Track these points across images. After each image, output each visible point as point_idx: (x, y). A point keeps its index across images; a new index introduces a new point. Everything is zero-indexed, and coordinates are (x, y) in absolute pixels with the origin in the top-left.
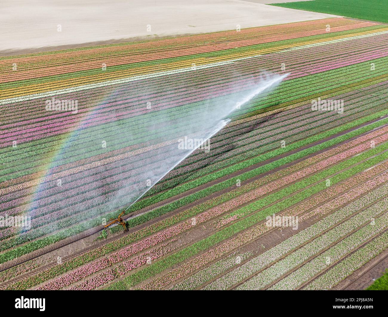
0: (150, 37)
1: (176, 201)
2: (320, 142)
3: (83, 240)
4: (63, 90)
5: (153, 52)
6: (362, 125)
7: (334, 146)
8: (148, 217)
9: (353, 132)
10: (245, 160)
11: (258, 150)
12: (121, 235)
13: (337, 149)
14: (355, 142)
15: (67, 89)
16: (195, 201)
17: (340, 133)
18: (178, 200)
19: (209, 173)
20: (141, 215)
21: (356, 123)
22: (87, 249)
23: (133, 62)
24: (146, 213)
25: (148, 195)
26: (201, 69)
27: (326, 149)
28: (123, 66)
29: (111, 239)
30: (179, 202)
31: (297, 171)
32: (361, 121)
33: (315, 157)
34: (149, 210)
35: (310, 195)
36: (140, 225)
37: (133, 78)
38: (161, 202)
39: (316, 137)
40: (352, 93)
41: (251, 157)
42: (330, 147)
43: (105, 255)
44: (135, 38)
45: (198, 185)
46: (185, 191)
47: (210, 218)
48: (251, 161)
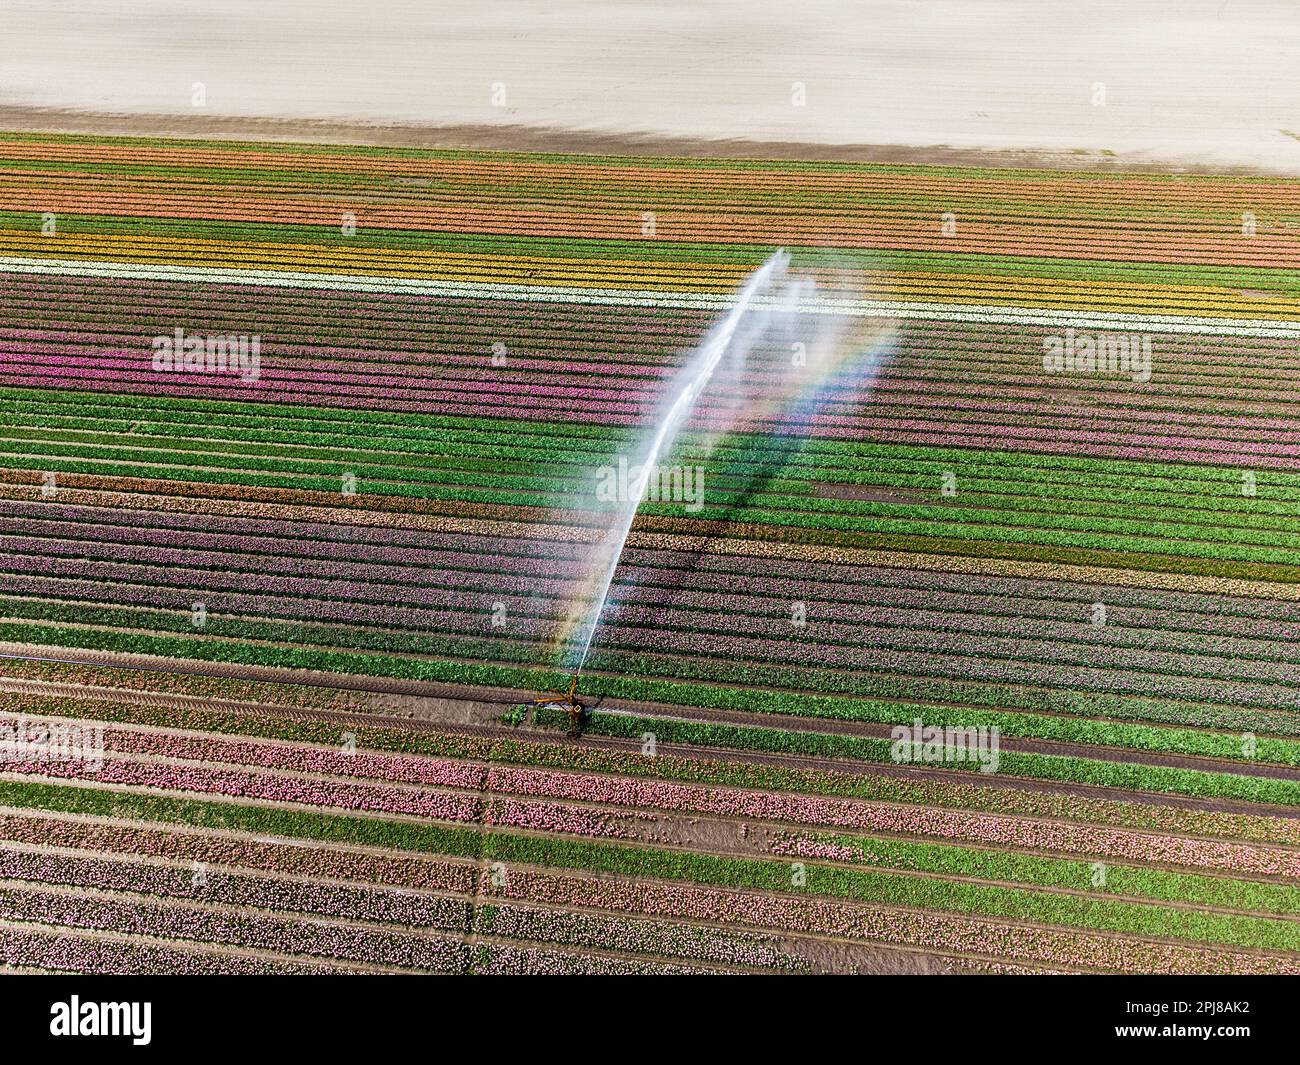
0: (1080, 157)
1: (728, 725)
3: (471, 704)
4: (683, 296)
5: (1040, 225)
8: (635, 727)
10: (1036, 711)
12: (553, 738)
15: (694, 296)
16: (778, 753)
18: (734, 725)
19: (879, 696)
20: (624, 713)
22: (462, 728)
23: (941, 248)
24: (638, 716)
25: (674, 676)
26: (1167, 333)
28: (901, 253)
29: (523, 735)
30: (735, 731)
34: (651, 713)
36: (603, 739)
37: (899, 306)
38: (694, 708)
41: (1066, 711)
43: (488, 761)
44: (1021, 155)
45: (822, 716)
46: (774, 712)
47: (778, 814)
48: (1053, 723)
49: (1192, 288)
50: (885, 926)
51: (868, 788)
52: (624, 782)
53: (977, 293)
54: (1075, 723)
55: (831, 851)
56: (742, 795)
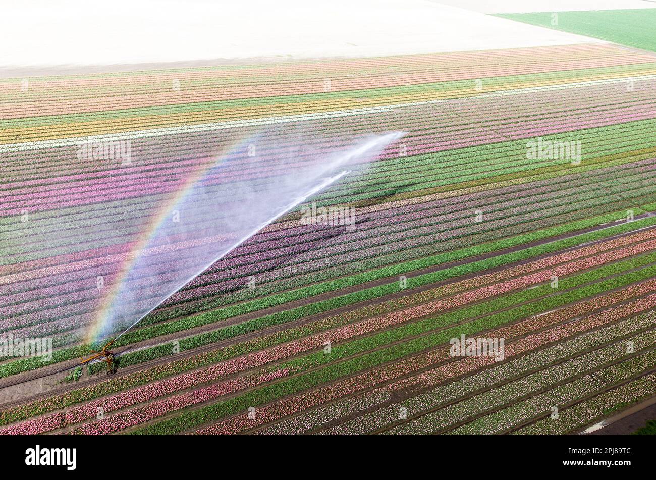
0: (280, 58)
1: (206, 333)
2: (479, 257)
3: (41, 379)
4: (115, 135)
5: (273, 84)
6: (563, 235)
7: (500, 268)
8: (154, 353)
9: (540, 248)
10: (343, 276)
11: (370, 260)
12: (103, 378)
13: (501, 274)
14: (536, 265)
15: (121, 134)
16: (236, 337)
17: (518, 247)
18: (209, 332)
19: (275, 292)
20: (144, 348)
21: (554, 231)
22: (42, 395)
23: (235, 98)
24: (154, 346)
25: (168, 319)
26: (336, 117)
27: (483, 272)
28: (218, 102)
29: (82, 384)
30: (210, 334)
31: (419, 304)
32: (563, 228)
33: (458, 284)
34: (161, 342)
35: (422, 347)
36: (137, 366)
37: (225, 124)
38: (184, 331)
39: (475, 250)
40: (568, 178)
41: (355, 272)
42: (492, 269)
43: (63, 408)
44: (256, 59)
45: (251, 311)
46: (227, 318)
47: (246, 367)
48: (352, 278)
49: (339, 100)
50: (315, 398)
51: (285, 337)
52: (156, 384)
53: (257, 114)
54: (360, 275)
55: (279, 373)
56: (224, 365)
